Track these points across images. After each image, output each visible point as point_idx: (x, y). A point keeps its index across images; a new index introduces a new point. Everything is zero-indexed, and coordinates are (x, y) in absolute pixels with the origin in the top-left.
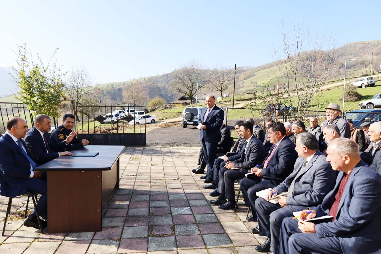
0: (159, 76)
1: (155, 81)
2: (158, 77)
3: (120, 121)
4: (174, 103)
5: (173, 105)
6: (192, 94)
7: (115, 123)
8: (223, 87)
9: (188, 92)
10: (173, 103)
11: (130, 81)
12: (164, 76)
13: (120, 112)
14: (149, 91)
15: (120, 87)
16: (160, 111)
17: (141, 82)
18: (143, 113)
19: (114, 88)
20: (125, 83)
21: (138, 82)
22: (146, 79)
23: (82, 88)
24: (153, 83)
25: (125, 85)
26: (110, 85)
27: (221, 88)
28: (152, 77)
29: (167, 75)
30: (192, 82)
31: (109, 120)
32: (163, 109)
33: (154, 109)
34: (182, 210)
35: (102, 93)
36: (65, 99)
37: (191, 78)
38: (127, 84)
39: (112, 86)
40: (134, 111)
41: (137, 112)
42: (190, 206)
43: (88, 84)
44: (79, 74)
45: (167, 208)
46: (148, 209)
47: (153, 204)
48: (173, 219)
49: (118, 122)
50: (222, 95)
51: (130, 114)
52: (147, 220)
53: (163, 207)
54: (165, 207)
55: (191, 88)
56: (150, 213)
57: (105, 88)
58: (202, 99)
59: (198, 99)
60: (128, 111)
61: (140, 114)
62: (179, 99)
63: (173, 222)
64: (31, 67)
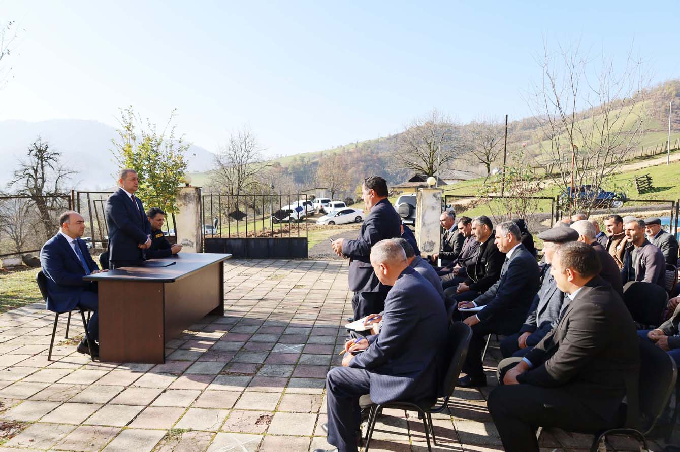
0: (382, 140)
1: (375, 148)
2: (380, 140)
3: (305, 219)
4: (401, 186)
5: (398, 191)
6: (432, 170)
7: (296, 222)
8: (490, 156)
9: (425, 166)
10: (399, 188)
11: (331, 150)
12: (390, 139)
13: (305, 204)
14: (363, 166)
15: (315, 160)
17: (351, 150)
18: (342, 206)
19: (304, 163)
20: (323, 154)
21: (346, 151)
22: (360, 146)
23: (247, 165)
24: (372, 152)
25: (323, 157)
26: (298, 158)
27: (488, 158)
28: (370, 141)
29: (396, 136)
30: (432, 148)
34: (289, 348)
35: (285, 171)
36: (187, 185)
37: (429, 141)
38: (327, 156)
39: (302, 159)
40: (327, 203)
41: (333, 203)
42: (305, 344)
43: (256, 157)
44: (242, 141)
45: (270, 344)
46: (243, 343)
47: (255, 338)
48: (267, 358)
49: (301, 220)
50: (489, 171)
51: (322, 207)
52: (232, 355)
53: (266, 342)
54: (269, 342)
55: (431, 160)
56: (242, 347)
57: (291, 163)
58: (453, 180)
59: (445, 180)
60: (318, 202)
61: (337, 206)
62: (409, 179)
63: (265, 360)
64: (140, 139)
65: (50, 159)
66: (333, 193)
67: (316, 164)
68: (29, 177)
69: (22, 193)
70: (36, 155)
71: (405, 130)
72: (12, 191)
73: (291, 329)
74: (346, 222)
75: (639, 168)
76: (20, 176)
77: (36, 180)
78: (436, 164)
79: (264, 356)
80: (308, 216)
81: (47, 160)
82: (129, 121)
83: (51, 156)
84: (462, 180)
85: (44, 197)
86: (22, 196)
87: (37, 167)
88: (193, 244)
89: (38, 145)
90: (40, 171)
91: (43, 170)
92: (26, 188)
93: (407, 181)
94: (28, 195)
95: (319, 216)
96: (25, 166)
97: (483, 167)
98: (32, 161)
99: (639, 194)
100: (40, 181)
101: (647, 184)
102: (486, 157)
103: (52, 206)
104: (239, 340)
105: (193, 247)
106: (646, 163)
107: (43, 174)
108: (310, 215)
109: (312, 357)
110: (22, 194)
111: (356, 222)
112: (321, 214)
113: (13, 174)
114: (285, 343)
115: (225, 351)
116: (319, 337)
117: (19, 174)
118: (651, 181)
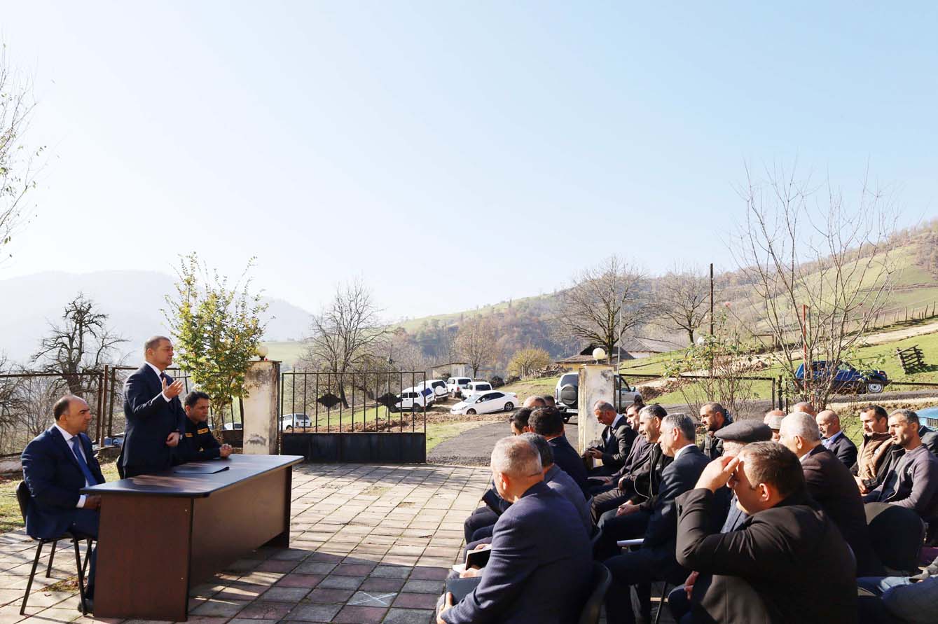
0: (545, 297)
1: (535, 308)
2: (542, 298)
3: (434, 406)
4: (569, 363)
5: (565, 367)
6: (613, 339)
7: (421, 410)
8: (693, 320)
9: (602, 333)
10: (567, 363)
11: (475, 311)
12: (556, 296)
13: (434, 385)
14: (519, 332)
15: (451, 325)
16: (531, 382)
17: (502, 311)
18: (487, 388)
19: (438, 329)
20: (465, 316)
21: (495, 312)
22: (514, 305)
23: (358, 331)
24: (531, 314)
25: (464, 320)
26: (430, 322)
27: (690, 322)
28: (528, 299)
29: (564, 293)
30: (612, 309)
31: (407, 403)
32: (539, 377)
33: (518, 378)
34: (374, 598)
35: (412, 340)
36: (262, 358)
37: (607, 299)
38: (470, 319)
39: (436, 322)
40: (466, 383)
41: (474, 384)
42: (399, 592)
43: (370, 321)
44: (352, 299)
45: (347, 592)
46: (308, 590)
47: (326, 583)
48: (338, 613)
49: (429, 408)
50: (692, 340)
51: (458, 389)
52: (288, 609)
53: (341, 589)
54: (346, 590)
55: (610, 325)
56: (305, 597)
57: (420, 328)
58: (643, 352)
59: (631, 352)
60: (454, 383)
61: (479, 388)
62: (583, 350)
63: (335, 617)
64: (203, 297)
65: (93, 322)
66: (476, 370)
67: (453, 330)
68: (62, 347)
69: (50, 368)
70: (74, 318)
71: (573, 285)
72: (36, 367)
73: (383, 568)
74: (491, 410)
75: (903, 336)
76: (50, 346)
77: (70, 351)
78: (618, 330)
79: (335, 611)
80: (438, 402)
81: (89, 325)
82: (190, 272)
83: (95, 320)
84: (655, 352)
85: (80, 374)
86: (49, 373)
87: (74, 334)
88: (265, 440)
89: (78, 304)
90: (77, 339)
91: (81, 338)
92: (56, 362)
93: (579, 353)
94: (58, 372)
95: (453, 402)
96: (58, 332)
97: (685, 335)
98: (68, 326)
99: (906, 373)
100: (75, 351)
101: (916, 359)
102: (687, 322)
103: (89, 387)
104: (304, 585)
105: (265, 445)
106: (913, 331)
107: (81, 343)
108: (442, 400)
109: (404, 614)
110: (50, 370)
111: (506, 410)
112: (457, 399)
113: (41, 342)
114: (368, 591)
115: (278, 602)
116: (420, 583)
117: (49, 343)
118: (921, 355)
